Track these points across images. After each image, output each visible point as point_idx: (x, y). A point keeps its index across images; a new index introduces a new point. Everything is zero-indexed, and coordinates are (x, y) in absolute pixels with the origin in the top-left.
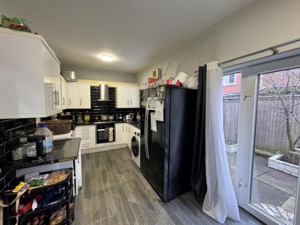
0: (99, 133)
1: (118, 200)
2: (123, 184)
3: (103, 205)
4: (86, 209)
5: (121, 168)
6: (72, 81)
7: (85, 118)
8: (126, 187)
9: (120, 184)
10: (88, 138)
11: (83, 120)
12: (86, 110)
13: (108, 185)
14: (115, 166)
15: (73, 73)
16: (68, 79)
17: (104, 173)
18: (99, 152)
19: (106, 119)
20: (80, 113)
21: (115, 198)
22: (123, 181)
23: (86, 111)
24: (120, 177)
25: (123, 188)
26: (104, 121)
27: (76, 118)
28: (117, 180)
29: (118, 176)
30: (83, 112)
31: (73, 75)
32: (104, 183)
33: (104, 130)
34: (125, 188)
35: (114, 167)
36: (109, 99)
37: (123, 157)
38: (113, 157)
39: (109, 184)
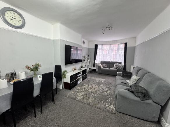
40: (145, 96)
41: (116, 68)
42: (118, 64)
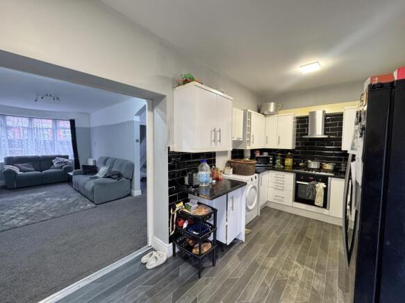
0: (299, 186)
1: (264, 292)
2: (293, 280)
3: (246, 279)
4: (229, 266)
5: (310, 255)
6: (271, 114)
7: (286, 162)
8: (291, 286)
9: (287, 276)
10: (282, 190)
11: (283, 164)
12: (288, 151)
13: (271, 263)
14: (303, 246)
15: (272, 104)
16: (266, 113)
17: (278, 244)
18: (296, 216)
19: (316, 167)
20: (279, 154)
21: (264, 285)
22: (297, 275)
23: (287, 153)
24: (296, 266)
25: (287, 284)
26: (313, 169)
27: (274, 160)
28: (287, 266)
29: (295, 263)
30: (284, 153)
31: (272, 107)
32: (269, 256)
33: (307, 183)
34: (289, 287)
35: (300, 248)
36: (325, 134)
37: (330, 242)
38: (312, 233)
39: (273, 262)
40: (119, 177)
41: (61, 167)
42: (62, 159)
